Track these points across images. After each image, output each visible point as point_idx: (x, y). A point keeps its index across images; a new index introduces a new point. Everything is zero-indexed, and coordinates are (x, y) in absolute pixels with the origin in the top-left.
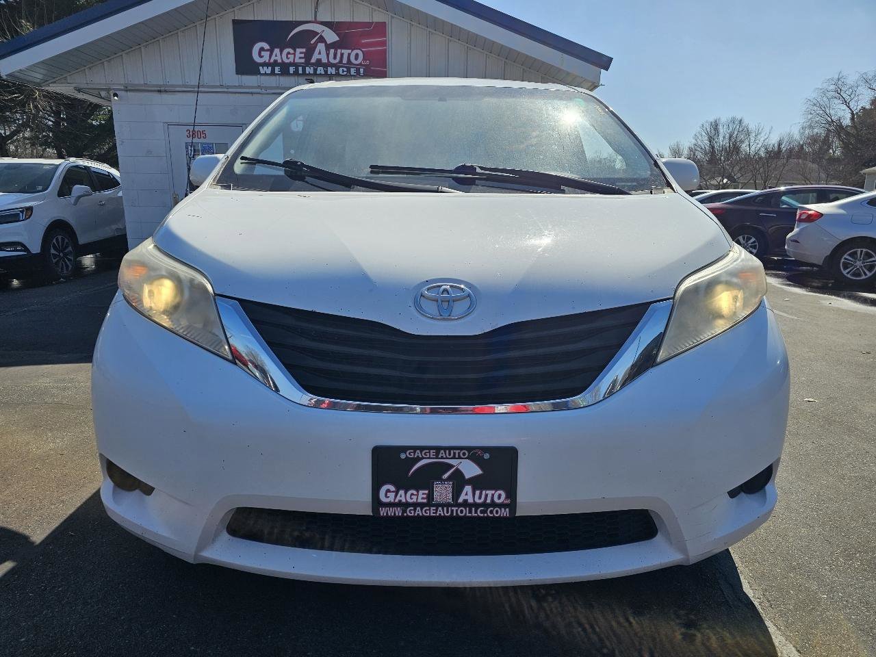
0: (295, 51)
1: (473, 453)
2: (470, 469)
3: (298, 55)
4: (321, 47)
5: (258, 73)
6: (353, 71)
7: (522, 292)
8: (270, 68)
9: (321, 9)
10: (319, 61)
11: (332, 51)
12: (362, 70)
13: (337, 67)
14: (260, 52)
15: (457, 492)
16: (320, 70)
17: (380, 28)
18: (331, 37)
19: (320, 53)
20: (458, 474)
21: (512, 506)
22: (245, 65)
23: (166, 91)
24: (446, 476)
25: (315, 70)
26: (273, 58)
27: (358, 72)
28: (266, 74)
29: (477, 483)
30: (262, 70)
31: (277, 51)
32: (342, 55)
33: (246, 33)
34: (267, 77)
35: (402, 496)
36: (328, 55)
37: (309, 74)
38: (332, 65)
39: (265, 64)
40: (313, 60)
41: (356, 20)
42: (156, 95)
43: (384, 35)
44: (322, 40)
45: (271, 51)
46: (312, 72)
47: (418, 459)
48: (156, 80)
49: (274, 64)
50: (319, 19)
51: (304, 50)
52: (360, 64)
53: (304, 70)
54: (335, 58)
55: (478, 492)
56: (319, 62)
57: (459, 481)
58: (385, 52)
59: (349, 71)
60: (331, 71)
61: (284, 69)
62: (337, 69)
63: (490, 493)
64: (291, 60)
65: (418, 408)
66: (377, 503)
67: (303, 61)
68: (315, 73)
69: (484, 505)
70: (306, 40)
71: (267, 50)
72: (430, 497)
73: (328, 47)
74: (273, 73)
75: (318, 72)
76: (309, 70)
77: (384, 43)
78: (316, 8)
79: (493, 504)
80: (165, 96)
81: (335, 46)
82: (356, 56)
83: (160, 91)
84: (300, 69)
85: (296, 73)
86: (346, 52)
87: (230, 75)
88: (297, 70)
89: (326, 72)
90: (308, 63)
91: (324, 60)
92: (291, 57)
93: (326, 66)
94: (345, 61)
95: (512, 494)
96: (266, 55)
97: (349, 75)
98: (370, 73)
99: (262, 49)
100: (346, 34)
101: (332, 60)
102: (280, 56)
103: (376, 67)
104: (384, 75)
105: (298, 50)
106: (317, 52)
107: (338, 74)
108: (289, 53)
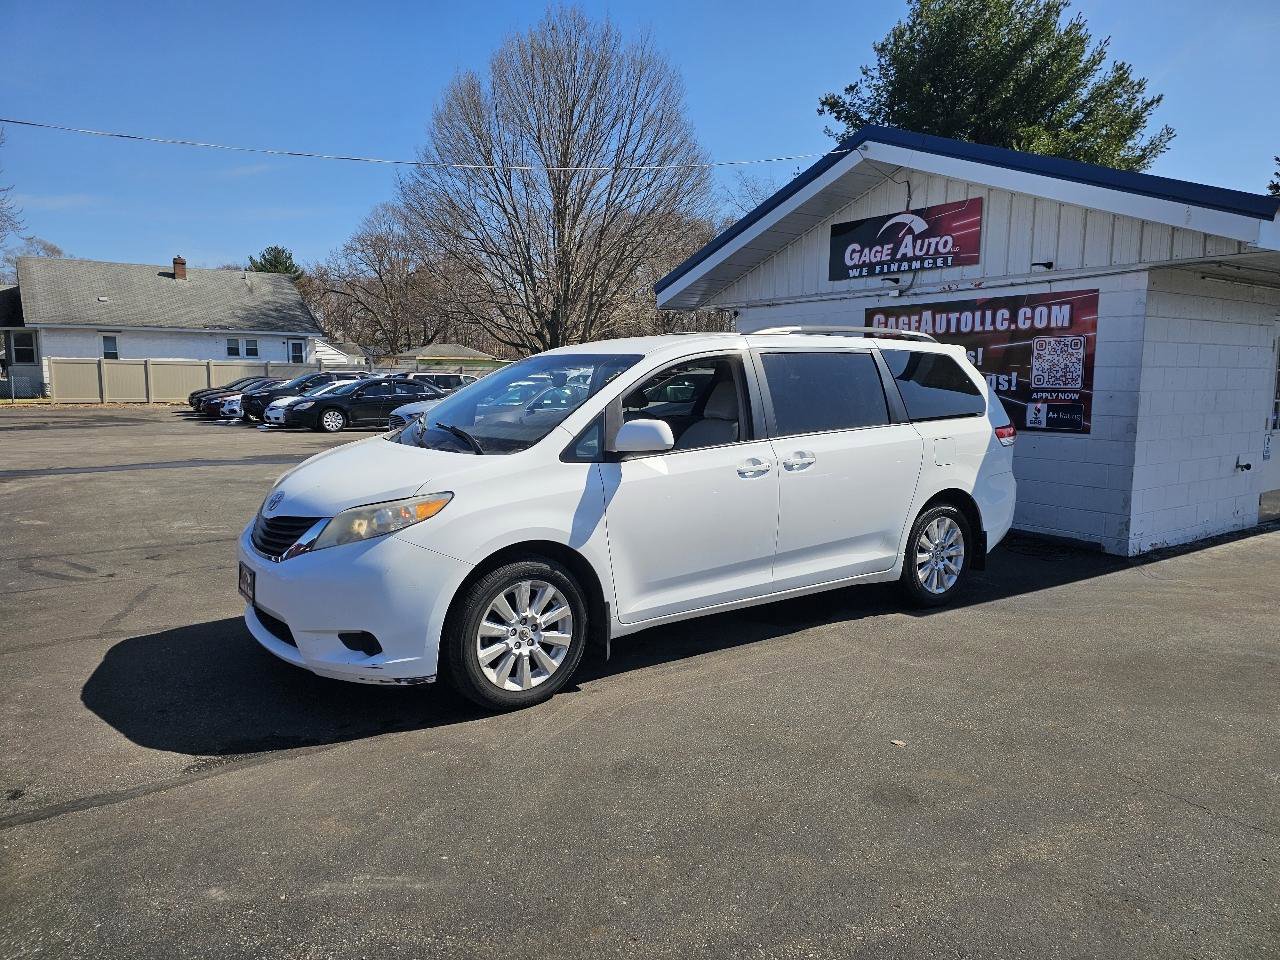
0: (883, 248)
3: (885, 252)
4: (908, 239)
5: (847, 277)
6: (940, 262)
8: (858, 270)
9: (914, 196)
10: (904, 255)
11: (919, 242)
12: (950, 259)
13: (922, 259)
14: (852, 255)
16: (905, 266)
17: (975, 206)
18: (920, 225)
19: (907, 248)
22: (838, 271)
25: (900, 267)
26: (863, 259)
27: (945, 261)
28: (854, 277)
30: (852, 273)
31: (867, 250)
32: (930, 244)
33: (842, 234)
34: (855, 281)
36: (914, 247)
37: (894, 272)
38: (916, 258)
39: (855, 267)
40: (899, 256)
41: (949, 201)
42: (767, 309)
43: (980, 212)
44: (910, 231)
45: (861, 251)
48: (768, 295)
49: (862, 266)
50: (912, 208)
51: (891, 246)
52: (949, 253)
53: (889, 267)
54: (921, 250)
56: (904, 257)
58: (978, 234)
59: (935, 263)
60: (916, 265)
62: (922, 263)
67: (889, 257)
70: (894, 235)
71: (858, 252)
73: (916, 238)
74: (861, 276)
75: (902, 269)
76: (894, 267)
77: (979, 223)
78: (910, 196)
81: (923, 235)
82: (944, 244)
83: (769, 305)
84: (885, 266)
85: (881, 272)
86: (933, 241)
88: (882, 269)
89: (910, 266)
90: (893, 260)
91: (910, 254)
92: (879, 255)
93: (910, 260)
94: (932, 252)
96: (856, 256)
97: (935, 267)
98: (959, 261)
99: (854, 251)
100: (937, 219)
101: (918, 253)
102: (869, 256)
103: (968, 252)
104: (975, 261)
105: (886, 247)
106: (903, 245)
107: (922, 268)
108: (877, 251)
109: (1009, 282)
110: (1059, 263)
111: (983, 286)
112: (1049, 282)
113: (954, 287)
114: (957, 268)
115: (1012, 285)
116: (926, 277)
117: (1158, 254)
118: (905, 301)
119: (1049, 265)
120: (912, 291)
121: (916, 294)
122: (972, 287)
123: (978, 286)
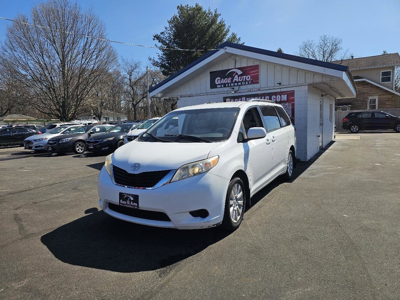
1: (132, 195)
2: (132, 199)
3: (229, 80)
4: (236, 76)
5: (216, 88)
7: (149, 166)
8: (220, 85)
9: (237, 64)
10: (235, 81)
11: (240, 77)
12: (250, 82)
13: (241, 82)
14: (218, 81)
15: (130, 203)
16: (236, 84)
17: (257, 67)
18: (240, 72)
19: (236, 78)
20: (130, 199)
21: (138, 206)
22: (213, 86)
23: (191, 96)
24: (128, 199)
25: (234, 84)
26: (222, 82)
27: (248, 83)
28: (219, 88)
29: (133, 201)
30: (218, 86)
31: (223, 80)
32: (243, 78)
33: (214, 75)
34: (219, 89)
35: (123, 202)
36: (238, 78)
37: (232, 86)
38: (239, 82)
39: (219, 85)
40: (234, 81)
42: (188, 97)
43: (258, 69)
44: (237, 74)
45: (221, 80)
47: (125, 196)
48: (189, 93)
49: (221, 84)
50: (236, 67)
51: (231, 78)
52: (249, 80)
53: (231, 85)
54: (241, 79)
55: (133, 203)
56: (236, 82)
58: (258, 75)
59: (245, 83)
60: (240, 84)
61: (225, 85)
62: (241, 83)
64: (227, 82)
65: (126, 186)
66: (120, 203)
67: (230, 82)
68: (234, 85)
70: (232, 75)
71: (220, 80)
72: (127, 203)
73: (239, 76)
74: (221, 87)
75: (235, 85)
76: (232, 85)
77: (258, 72)
78: (235, 64)
79: (135, 206)
80: (190, 97)
81: (241, 75)
82: (248, 78)
83: (189, 96)
85: (228, 86)
86: (245, 77)
88: (228, 85)
89: (238, 84)
90: (232, 82)
91: (237, 81)
93: (237, 82)
94: (244, 80)
95: (138, 204)
96: (219, 81)
97: (245, 84)
98: (253, 83)
99: (218, 80)
100: (245, 71)
101: (240, 80)
102: (224, 81)
103: (255, 80)
104: (258, 83)
106: (235, 78)
107: (241, 85)
108: (226, 80)
109: (269, 88)
110: (282, 83)
111: (260, 90)
112: (280, 88)
113: (251, 90)
114: (252, 85)
115: (270, 89)
116: (242, 87)
117: (310, 81)
118: (236, 95)
119: (280, 84)
120: (238, 92)
121: (240, 92)
122: (257, 90)
123: (259, 90)
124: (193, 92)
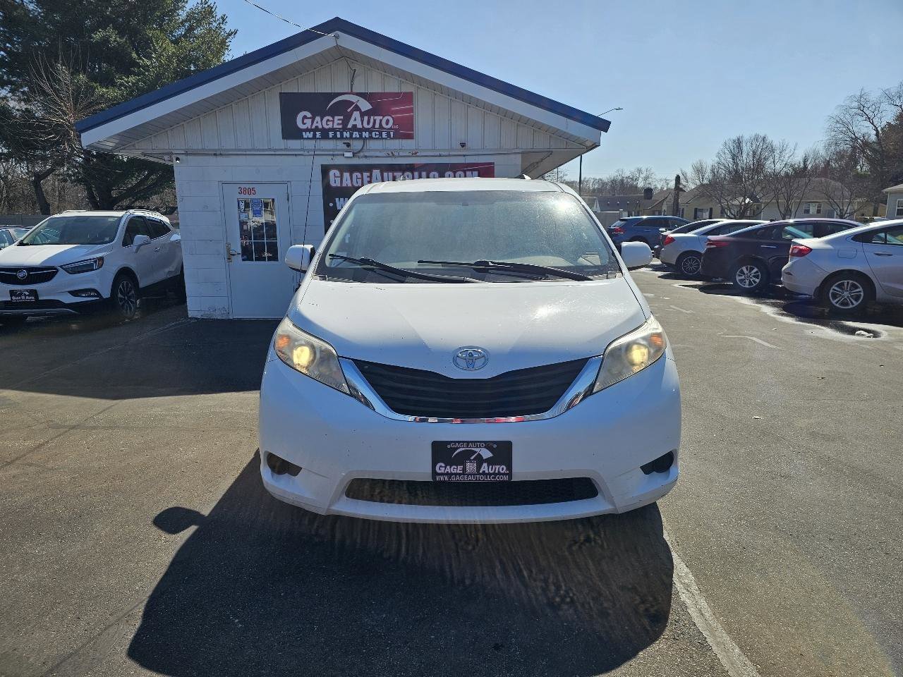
0: (333, 118)
1: (488, 445)
2: (486, 454)
3: (336, 121)
4: (356, 114)
5: (301, 138)
6: (384, 135)
7: (515, 353)
8: (312, 133)
9: (356, 81)
10: (355, 126)
11: (366, 118)
12: (392, 133)
13: (370, 131)
14: (303, 120)
15: (479, 467)
16: (356, 134)
17: (408, 98)
18: (365, 106)
19: (355, 119)
20: (479, 457)
21: (510, 475)
22: (291, 132)
23: (221, 155)
24: (472, 458)
25: (351, 135)
26: (315, 124)
27: (388, 135)
28: (308, 138)
29: (490, 462)
30: (305, 135)
31: (318, 118)
32: (375, 121)
33: (291, 105)
34: (310, 141)
35: (448, 469)
36: (362, 121)
37: (346, 138)
38: (366, 130)
39: (307, 130)
40: (350, 126)
41: (387, 90)
42: (213, 158)
43: (411, 102)
44: (357, 108)
45: (313, 119)
46: (348, 136)
47: (457, 448)
48: (212, 145)
49: (315, 130)
50: (354, 91)
51: (342, 117)
52: (391, 128)
53: (342, 135)
54: (368, 123)
55: (490, 467)
56: (354, 128)
57: (480, 460)
58: (411, 118)
59: (380, 135)
60: (366, 134)
61: (325, 134)
62: (370, 133)
63: (497, 467)
64: (330, 126)
66: (435, 473)
67: (340, 127)
68: (351, 137)
69: (494, 474)
70: (343, 109)
71: (310, 118)
72: (464, 469)
73: (363, 114)
74: (314, 137)
75: (354, 136)
76: (346, 134)
77: (411, 110)
78: (352, 81)
79: (499, 473)
80: (219, 158)
81: (368, 113)
82: (387, 122)
83: (215, 155)
84: (338, 133)
85: (335, 137)
86: (378, 118)
87: (278, 141)
88: (335, 135)
89: (361, 136)
90: (345, 129)
91: (359, 126)
92: (330, 123)
93: (360, 131)
94: (377, 126)
95: (509, 467)
96: (308, 122)
97: (381, 138)
98: (398, 136)
99: (305, 117)
100: (379, 103)
101: (366, 126)
102: (320, 122)
103: (404, 130)
104: (410, 137)
105: (336, 118)
106: (353, 118)
107: (371, 138)
108: (328, 120)
109: (438, 153)
110: (469, 145)
111: (418, 154)
112: (464, 156)
113: (396, 154)
114: (397, 141)
115: (440, 156)
116: (372, 144)
117: (526, 144)
118: (356, 161)
119: (463, 145)
120: (361, 154)
121: (366, 157)
122: (410, 154)
123: (415, 154)
124: (229, 144)
